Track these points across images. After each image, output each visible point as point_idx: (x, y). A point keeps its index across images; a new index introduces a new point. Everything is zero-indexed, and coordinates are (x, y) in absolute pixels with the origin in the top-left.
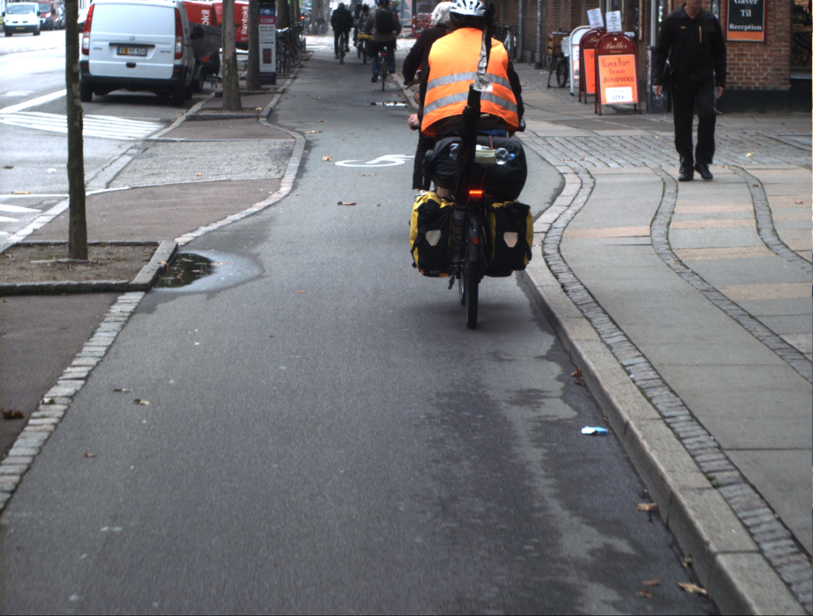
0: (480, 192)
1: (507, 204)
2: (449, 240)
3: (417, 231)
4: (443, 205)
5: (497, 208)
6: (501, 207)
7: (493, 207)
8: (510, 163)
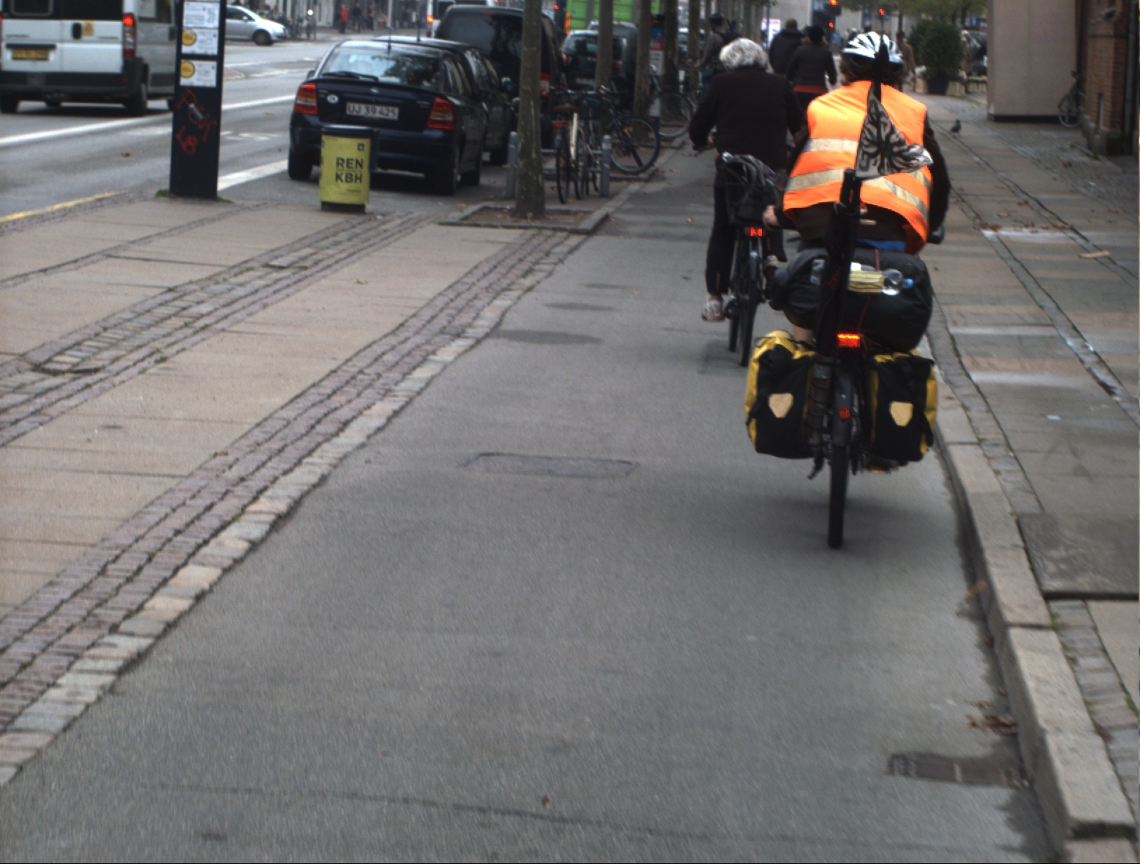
0: (856, 337)
1: (899, 358)
2: (805, 410)
3: (754, 392)
4: (798, 355)
5: (882, 364)
6: (889, 362)
7: (875, 361)
8: (904, 292)
